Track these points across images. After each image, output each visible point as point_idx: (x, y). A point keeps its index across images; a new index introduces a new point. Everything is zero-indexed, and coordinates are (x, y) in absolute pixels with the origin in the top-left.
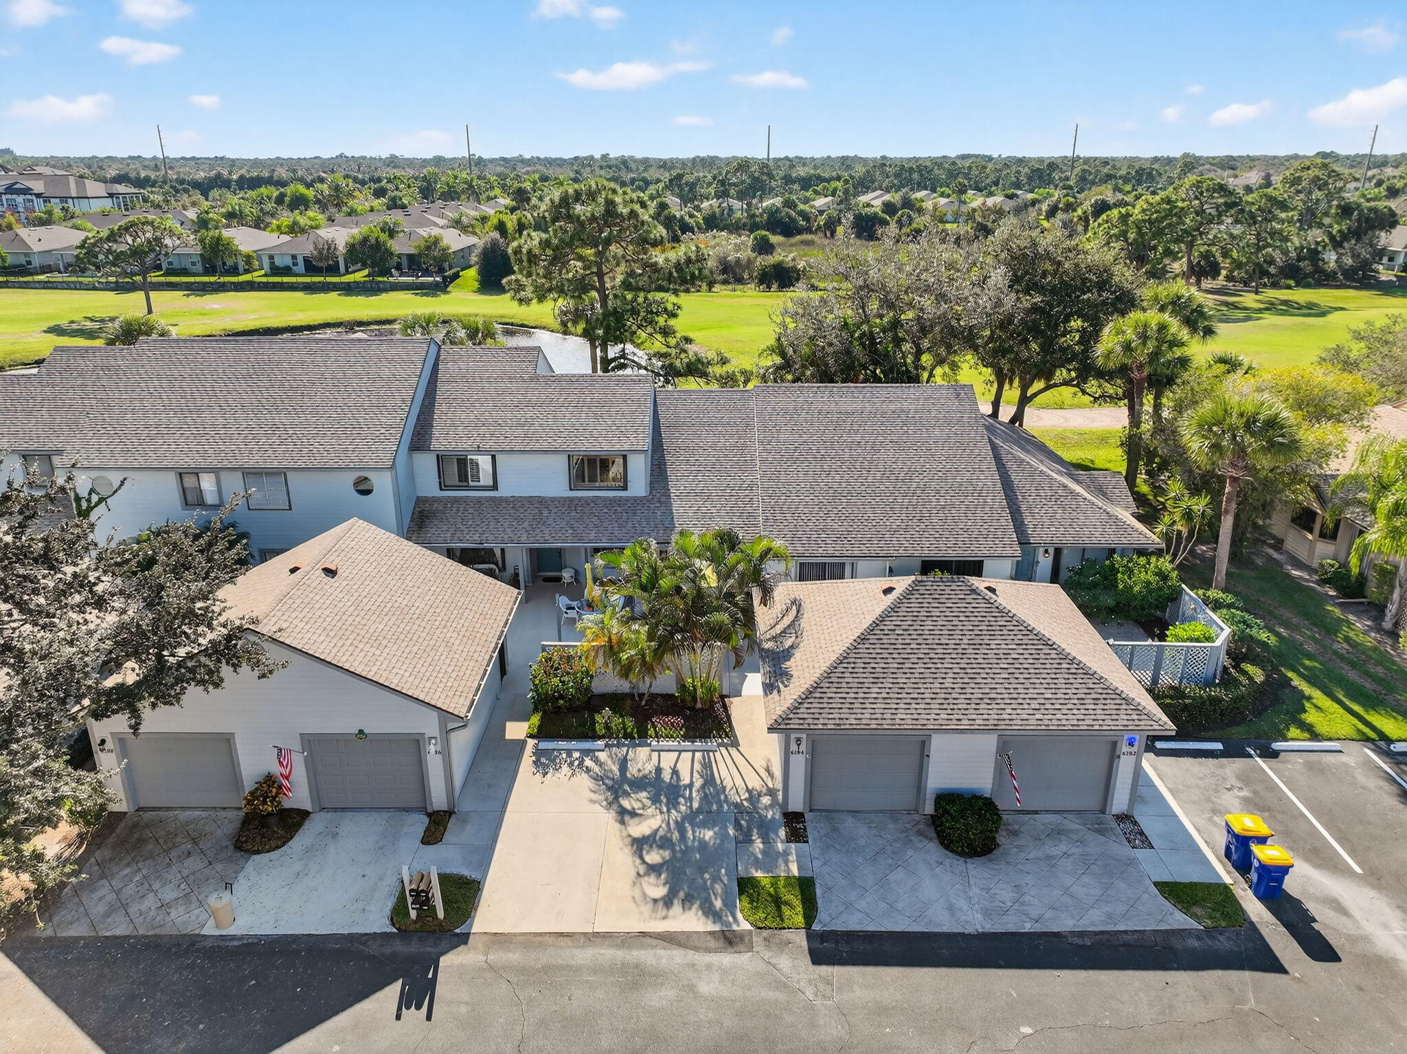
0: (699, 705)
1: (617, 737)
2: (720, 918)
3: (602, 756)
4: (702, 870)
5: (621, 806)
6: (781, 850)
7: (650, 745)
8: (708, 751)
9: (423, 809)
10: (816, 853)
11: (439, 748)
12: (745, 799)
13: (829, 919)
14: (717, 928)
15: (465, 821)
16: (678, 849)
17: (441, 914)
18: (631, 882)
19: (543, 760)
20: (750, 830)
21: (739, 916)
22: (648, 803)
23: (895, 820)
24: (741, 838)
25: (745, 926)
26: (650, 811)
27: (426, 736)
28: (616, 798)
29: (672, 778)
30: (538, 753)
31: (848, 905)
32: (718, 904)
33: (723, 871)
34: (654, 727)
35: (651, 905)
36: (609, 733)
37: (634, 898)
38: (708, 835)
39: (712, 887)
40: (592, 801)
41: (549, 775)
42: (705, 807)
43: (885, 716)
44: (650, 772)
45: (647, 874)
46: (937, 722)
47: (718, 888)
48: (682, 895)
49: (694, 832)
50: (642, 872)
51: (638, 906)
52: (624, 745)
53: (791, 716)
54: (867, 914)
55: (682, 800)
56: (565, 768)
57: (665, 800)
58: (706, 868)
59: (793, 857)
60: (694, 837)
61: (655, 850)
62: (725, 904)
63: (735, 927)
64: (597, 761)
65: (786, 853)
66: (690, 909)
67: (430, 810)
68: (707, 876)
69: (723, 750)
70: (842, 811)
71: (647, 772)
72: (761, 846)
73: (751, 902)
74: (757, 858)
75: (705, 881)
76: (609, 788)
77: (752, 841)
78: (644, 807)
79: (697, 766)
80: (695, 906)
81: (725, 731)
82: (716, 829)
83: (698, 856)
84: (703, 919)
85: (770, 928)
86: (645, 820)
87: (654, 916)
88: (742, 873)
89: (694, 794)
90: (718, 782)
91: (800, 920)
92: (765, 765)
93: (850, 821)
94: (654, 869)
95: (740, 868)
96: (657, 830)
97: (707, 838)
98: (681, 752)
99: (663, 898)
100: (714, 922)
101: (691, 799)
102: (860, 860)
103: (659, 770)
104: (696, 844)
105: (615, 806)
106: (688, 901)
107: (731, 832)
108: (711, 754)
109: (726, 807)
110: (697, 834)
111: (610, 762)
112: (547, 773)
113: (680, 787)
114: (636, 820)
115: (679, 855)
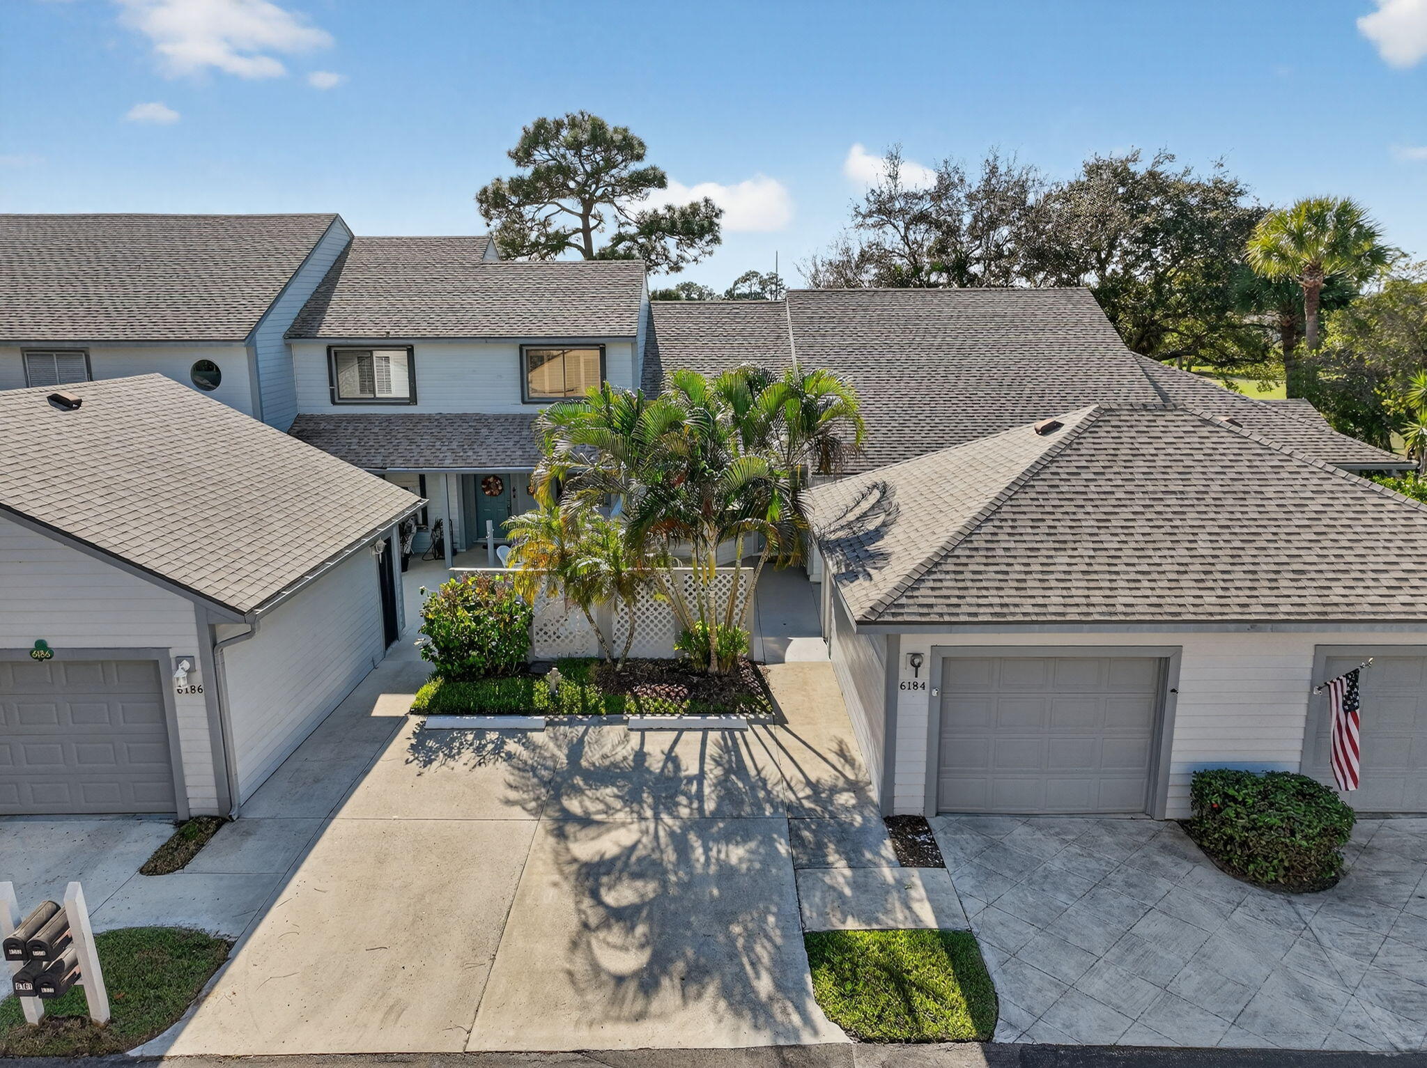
0: (714, 668)
1: (570, 712)
2: (770, 1016)
3: (539, 738)
4: (724, 917)
5: (564, 810)
6: (890, 880)
7: (627, 722)
8: (731, 731)
9: (168, 815)
10: (967, 885)
11: (198, 679)
12: (807, 798)
13: (1029, 1019)
14: (763, 1040)
15: (248, 834)
16: (673, 878)
17: (99, 1007)
18: (565, 941)
19: (430, 743)
20: (820, 846)
21: (817, 1013)
22: (618, 804)
23: (1112, 829)
24: (804, 860)
25: (833, 1034)
26: (620, 816)
27: (173, 654)
28: (557, 797)
29: (665, 766)
30: (422, 734)
31: (1066, 990)
32: (764, 985)
33: (771, 919)
34: (636, 697)
35: (609, 990)
36: (555, 707)
37: (570, 974)
38: (736, 854)
39: (749, 949)
40: (508, 802)
41: (435, 764)
42: (727, 808)
43: (1093, 600)
44: (625, 758)
45: (605, 924)
46: (1200, 610)
47: (762, 951)
48: (680, 966)
49: (707, 850)
50: (593, 921)
51: (580, 991)
52: (581, 722)
53: (903, 601)
54: (1117, 1008)
55: (683, 800)
56: (468, 754)
57: (650, 800)
58: (734, 913)
59: (919, 892)
60: (708, 859)
61: (626, 882)
62: (778, 985)
63: (807, 1039)
64: (529, 745)
65: (903, 887)
66: (699, 996)
67: (182, 816)
68: (736, 929)
69: (759, 729)
70: (1001, 814)
71: (619, 757)
72: (848, 872)
73: (841, 981)
74: (841, 895)
75: (732, 940)
76: (545, 783)
77: (827, 866)
78: (609, 810)
79: (712, 750)
80: (711, 990)
81: (759, 703)
82: (752, 845)
83: (716, 892)
84: (729, 1019)
85: (892, 1041)
86: (609, 830)
87: (613, 1013)
88: (814, 924)
89: (707, 790)
90: (753, 772)
91: (962, 1021)
92: (835, 747)
93: (1020, 831)
94: (623, 916)
95: (807, 913)
96: (633, 848)
97: (734, 860)
98: (681, 731)
99: (636, 974)
100: (756, 1027)
101: (700, 796)
102: (1062, 898)
103: (640, 756)
104: (713, 869)
105: (552, 812)
106: (694, 978)
107: (783, 848)
108: (737, 734)
109: (768, 811)
110: (714, 853)
111: (551, 745)
112: (430, 762)
113: (681, 780)
114: (592, 831)
115: (673, 891)
